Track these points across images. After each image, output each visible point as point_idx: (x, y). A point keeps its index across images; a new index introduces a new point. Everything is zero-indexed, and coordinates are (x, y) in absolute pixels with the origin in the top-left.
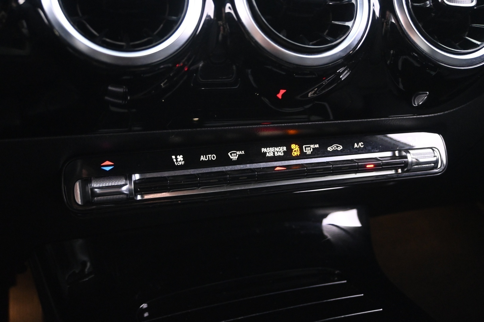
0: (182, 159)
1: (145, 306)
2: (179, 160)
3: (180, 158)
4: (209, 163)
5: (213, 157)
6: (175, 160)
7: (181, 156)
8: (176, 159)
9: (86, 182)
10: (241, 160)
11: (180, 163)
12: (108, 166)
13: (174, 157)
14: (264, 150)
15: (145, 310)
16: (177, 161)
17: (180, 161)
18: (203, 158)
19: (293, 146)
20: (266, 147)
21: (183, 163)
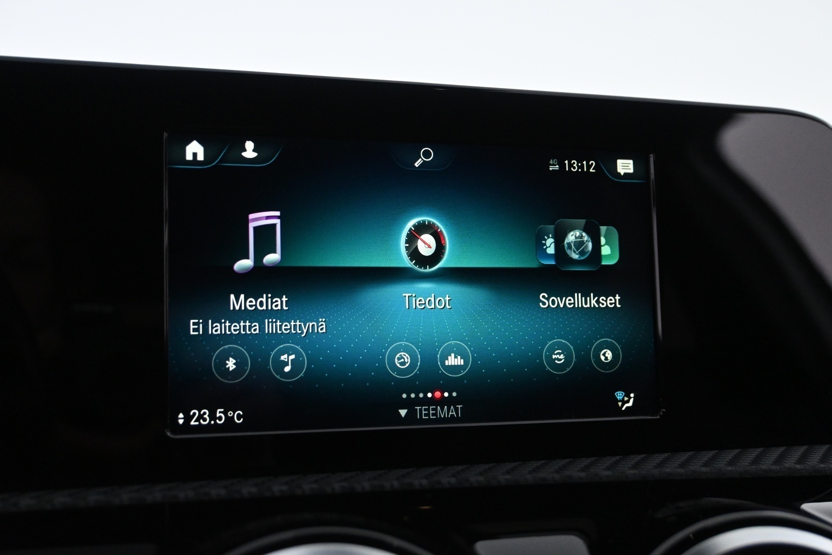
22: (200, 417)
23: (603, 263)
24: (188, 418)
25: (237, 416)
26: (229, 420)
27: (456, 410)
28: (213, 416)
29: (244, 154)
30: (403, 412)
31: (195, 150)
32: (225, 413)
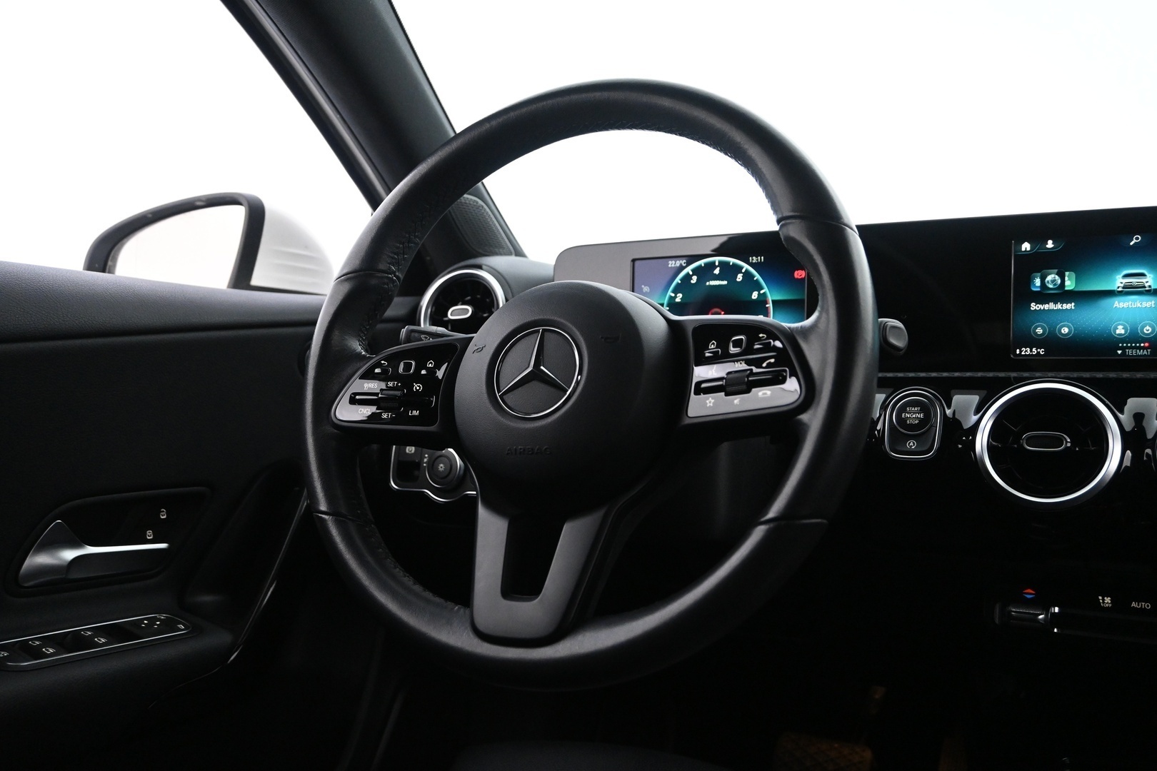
0: (1109, 602)
2: (1106, 602)
3: (1108, 600)
4: (1142, 611)
5: (1146, 606)
6: (1101, 601)
7: (1109, 598)
8: (1103, 600)
9: (1005, 604)
11: (1107, 605)
12: (1029, 594)
13: (1100, 598)
16: (1104, 602)
17: (1108, 603)
18: (1134, 604)
21: (1110, 605)
22: (1026, 351)
23: (1066, 289)
24: (1021, 351)
25: (1042, 351)
26: (1038, 353)
27: (1147, 352)
28: (1031, 351)
29: (1047, 246)
30: (1119, 352)
31: (1026, 246)
32: (1037, 350)
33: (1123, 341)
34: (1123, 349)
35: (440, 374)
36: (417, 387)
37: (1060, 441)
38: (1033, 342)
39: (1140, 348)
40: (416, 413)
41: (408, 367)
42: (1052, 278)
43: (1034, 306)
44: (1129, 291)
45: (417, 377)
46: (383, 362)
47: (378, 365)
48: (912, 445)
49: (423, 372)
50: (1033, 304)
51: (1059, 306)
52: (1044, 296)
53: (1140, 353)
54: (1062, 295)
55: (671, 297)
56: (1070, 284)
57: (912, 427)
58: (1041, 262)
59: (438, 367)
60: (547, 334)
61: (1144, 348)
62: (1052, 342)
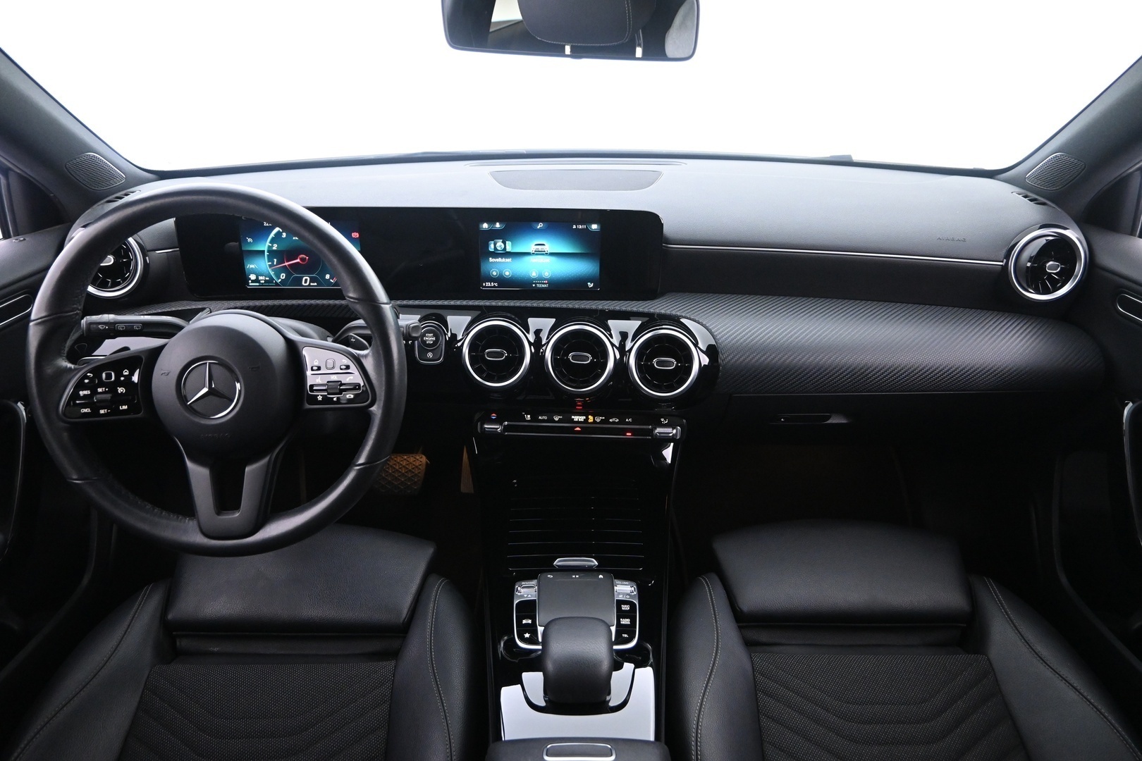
1: (515, 481)
3: (529, 416)
4: (543, 421)
5: (545, 418)
6: (526, 417)
9: (482, 424)
10: (560, 421)
12: (494, 416)
13: (525, 415)
14: (573, 417)
15: (515, 483)
17: (529, 418)
18: (540, 418)
19: (590, 417)
20: (574, 416)
22: (488, 284)
24: (485, 284)
25: (496, 285)
27: (547, 286)
28: (491, 284)
29: (496, 226)
30: (534, 286)
31: (486, 225)
32: (493, 284)
33: (535, 280)
34: (535, 284)
35: (135, 378)
36: (121, 390)
37: (502, 355)
38: (491, 279)
39: (543, 283)
40: (125, 407)
41: (109, 376)
42: (500, 244)
43: (491, 260)
44: (538, 253)
45: (118, 383)
46: (89, 374)
47: (85, 377)
48: (430, 355)
49: (122, 379)
50: (490, 259)
51: (504, 260)
52: (495, 254)
53: (543, 286)
54: (506, 254)
55: (269, 246)
56: (509, 248)
57: (429, 345)
58: (494, 235)
59: (132, 374)
60: (212, 366)
61: (545, 283)
62: (502, 281)
